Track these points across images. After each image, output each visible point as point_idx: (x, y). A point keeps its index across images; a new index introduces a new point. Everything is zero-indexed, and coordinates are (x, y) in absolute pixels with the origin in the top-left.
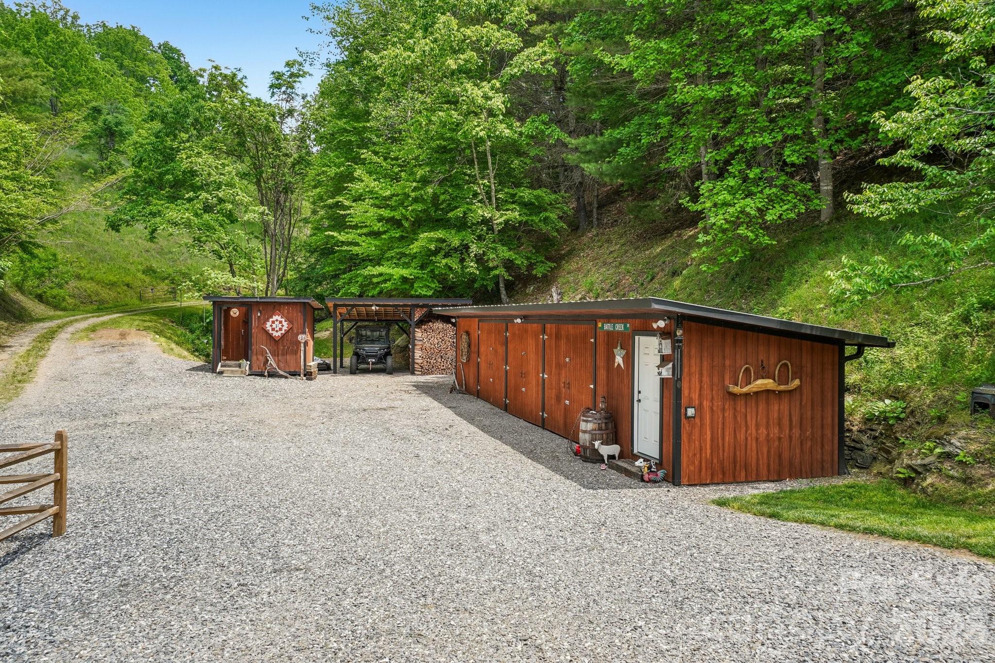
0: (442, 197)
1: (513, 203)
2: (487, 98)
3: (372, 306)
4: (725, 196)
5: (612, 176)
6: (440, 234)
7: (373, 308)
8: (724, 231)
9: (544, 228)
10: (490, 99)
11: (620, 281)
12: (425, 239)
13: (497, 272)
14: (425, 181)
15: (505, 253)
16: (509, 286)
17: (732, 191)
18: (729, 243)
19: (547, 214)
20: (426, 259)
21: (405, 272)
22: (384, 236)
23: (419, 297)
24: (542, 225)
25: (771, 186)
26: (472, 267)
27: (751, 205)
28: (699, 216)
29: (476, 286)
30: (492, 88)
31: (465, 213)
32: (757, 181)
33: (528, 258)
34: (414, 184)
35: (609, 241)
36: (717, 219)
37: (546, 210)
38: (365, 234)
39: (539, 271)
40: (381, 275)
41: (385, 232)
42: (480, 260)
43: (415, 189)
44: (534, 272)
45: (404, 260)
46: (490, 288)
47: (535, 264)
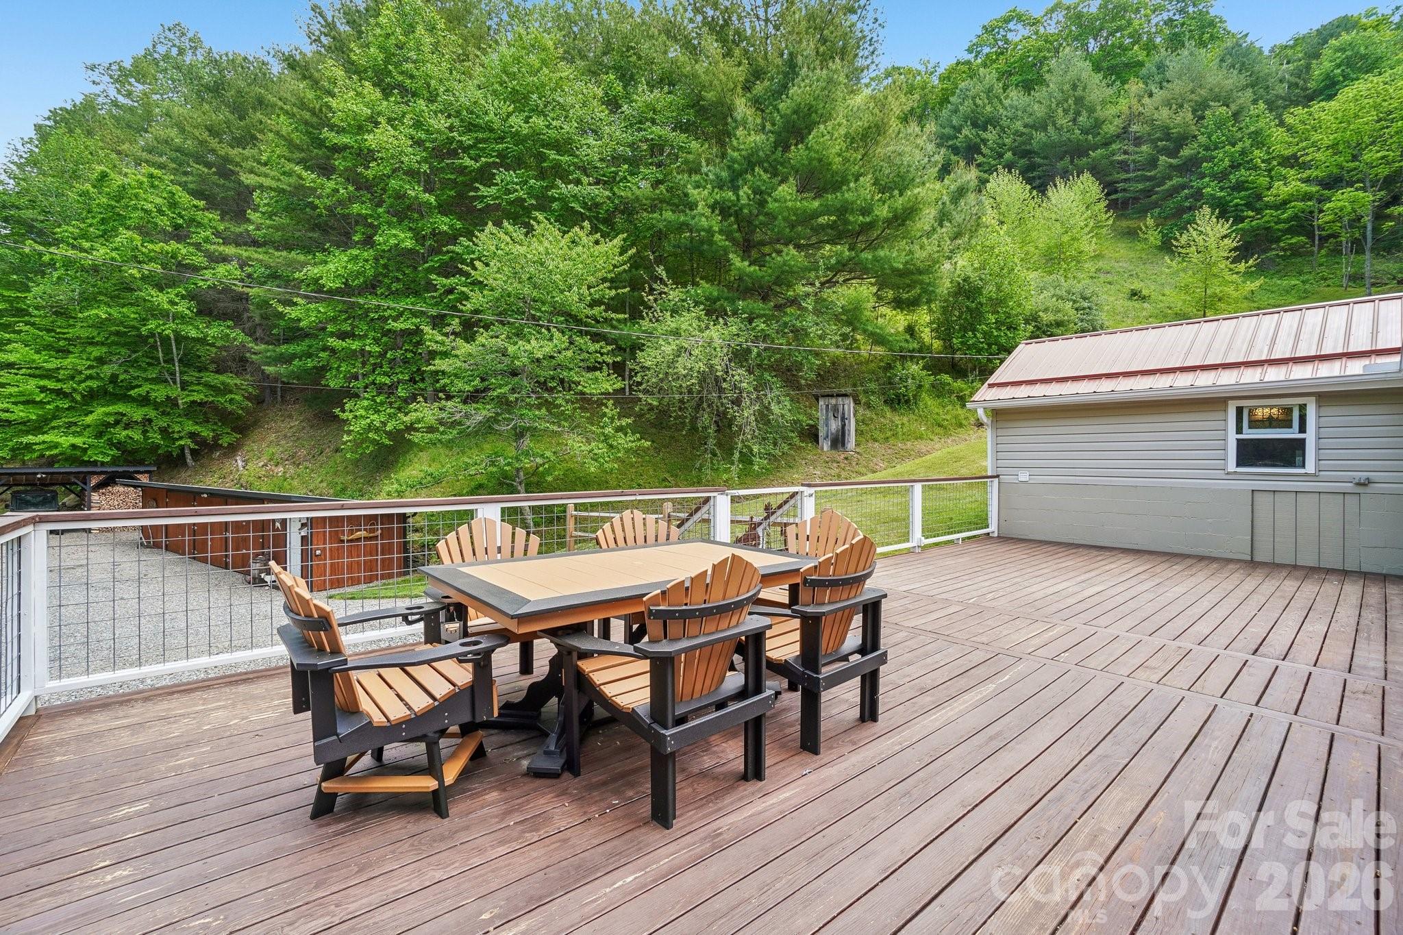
0: (122, 377)
1: (199, 384)
2: (172, 303)
3: (37, 473)
4: (362, 412)
5: (288, 377)
6: (120, 408)
7: (39, 476)
8: (361, 434)
9: (229, 407)
10: (176, 304)
11: (296, 453)
12: (100, 412)
13: (182, 443)
14: (101, 361)
15: (190, 427)
16: (194, 453)
17: (367, 409)
18: (363, 441)
19: (233, 396)
20: (102, 430)
21: (78, 441)
22: (48, 407)
23: (95, 463)
24: (227, 405)
25: (391, 408)
26: (156, 438)
27: (377, 419)
28: (346, 422)
29: (160, 452)
30: (177, 295)
31: (148, 392)
32: (382, 404)
33: (214, 430)
34: (89, 363)
35: (290, 416)
36: (355, 427)
37: (231, 392)
38: (20, 402)
39: (225, 441)
40: (44, 442)
41: (49, 403)
42: (164, 431)
43: (90, 367)
44: (220, 442)
45: (73, 429)
46: (175, 454)
47: (221, 435)
